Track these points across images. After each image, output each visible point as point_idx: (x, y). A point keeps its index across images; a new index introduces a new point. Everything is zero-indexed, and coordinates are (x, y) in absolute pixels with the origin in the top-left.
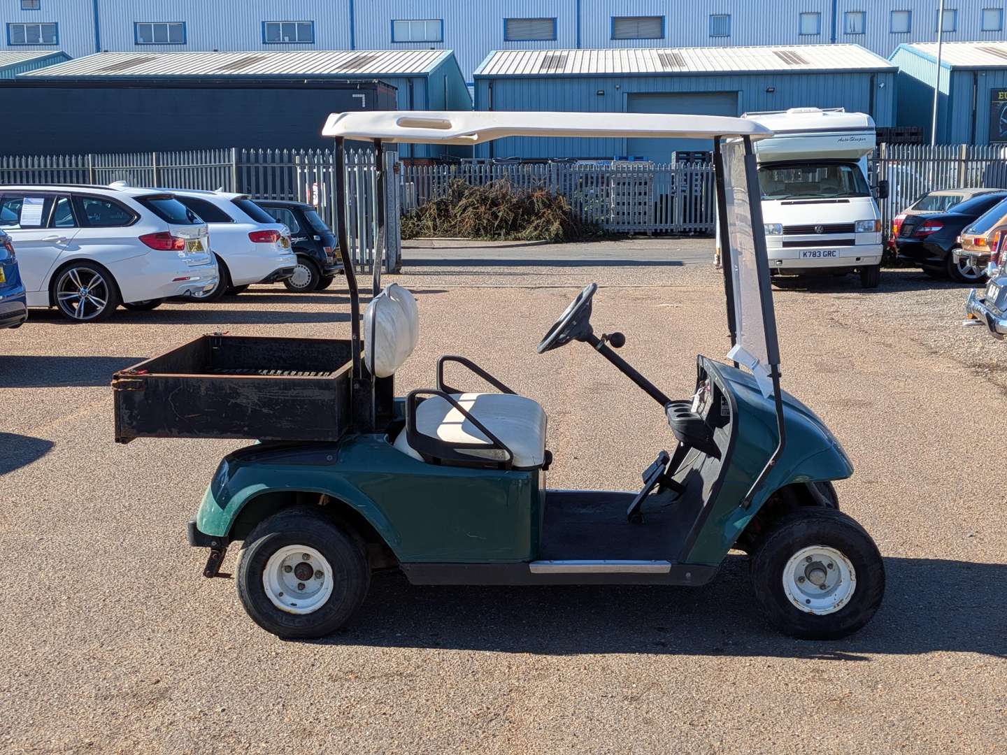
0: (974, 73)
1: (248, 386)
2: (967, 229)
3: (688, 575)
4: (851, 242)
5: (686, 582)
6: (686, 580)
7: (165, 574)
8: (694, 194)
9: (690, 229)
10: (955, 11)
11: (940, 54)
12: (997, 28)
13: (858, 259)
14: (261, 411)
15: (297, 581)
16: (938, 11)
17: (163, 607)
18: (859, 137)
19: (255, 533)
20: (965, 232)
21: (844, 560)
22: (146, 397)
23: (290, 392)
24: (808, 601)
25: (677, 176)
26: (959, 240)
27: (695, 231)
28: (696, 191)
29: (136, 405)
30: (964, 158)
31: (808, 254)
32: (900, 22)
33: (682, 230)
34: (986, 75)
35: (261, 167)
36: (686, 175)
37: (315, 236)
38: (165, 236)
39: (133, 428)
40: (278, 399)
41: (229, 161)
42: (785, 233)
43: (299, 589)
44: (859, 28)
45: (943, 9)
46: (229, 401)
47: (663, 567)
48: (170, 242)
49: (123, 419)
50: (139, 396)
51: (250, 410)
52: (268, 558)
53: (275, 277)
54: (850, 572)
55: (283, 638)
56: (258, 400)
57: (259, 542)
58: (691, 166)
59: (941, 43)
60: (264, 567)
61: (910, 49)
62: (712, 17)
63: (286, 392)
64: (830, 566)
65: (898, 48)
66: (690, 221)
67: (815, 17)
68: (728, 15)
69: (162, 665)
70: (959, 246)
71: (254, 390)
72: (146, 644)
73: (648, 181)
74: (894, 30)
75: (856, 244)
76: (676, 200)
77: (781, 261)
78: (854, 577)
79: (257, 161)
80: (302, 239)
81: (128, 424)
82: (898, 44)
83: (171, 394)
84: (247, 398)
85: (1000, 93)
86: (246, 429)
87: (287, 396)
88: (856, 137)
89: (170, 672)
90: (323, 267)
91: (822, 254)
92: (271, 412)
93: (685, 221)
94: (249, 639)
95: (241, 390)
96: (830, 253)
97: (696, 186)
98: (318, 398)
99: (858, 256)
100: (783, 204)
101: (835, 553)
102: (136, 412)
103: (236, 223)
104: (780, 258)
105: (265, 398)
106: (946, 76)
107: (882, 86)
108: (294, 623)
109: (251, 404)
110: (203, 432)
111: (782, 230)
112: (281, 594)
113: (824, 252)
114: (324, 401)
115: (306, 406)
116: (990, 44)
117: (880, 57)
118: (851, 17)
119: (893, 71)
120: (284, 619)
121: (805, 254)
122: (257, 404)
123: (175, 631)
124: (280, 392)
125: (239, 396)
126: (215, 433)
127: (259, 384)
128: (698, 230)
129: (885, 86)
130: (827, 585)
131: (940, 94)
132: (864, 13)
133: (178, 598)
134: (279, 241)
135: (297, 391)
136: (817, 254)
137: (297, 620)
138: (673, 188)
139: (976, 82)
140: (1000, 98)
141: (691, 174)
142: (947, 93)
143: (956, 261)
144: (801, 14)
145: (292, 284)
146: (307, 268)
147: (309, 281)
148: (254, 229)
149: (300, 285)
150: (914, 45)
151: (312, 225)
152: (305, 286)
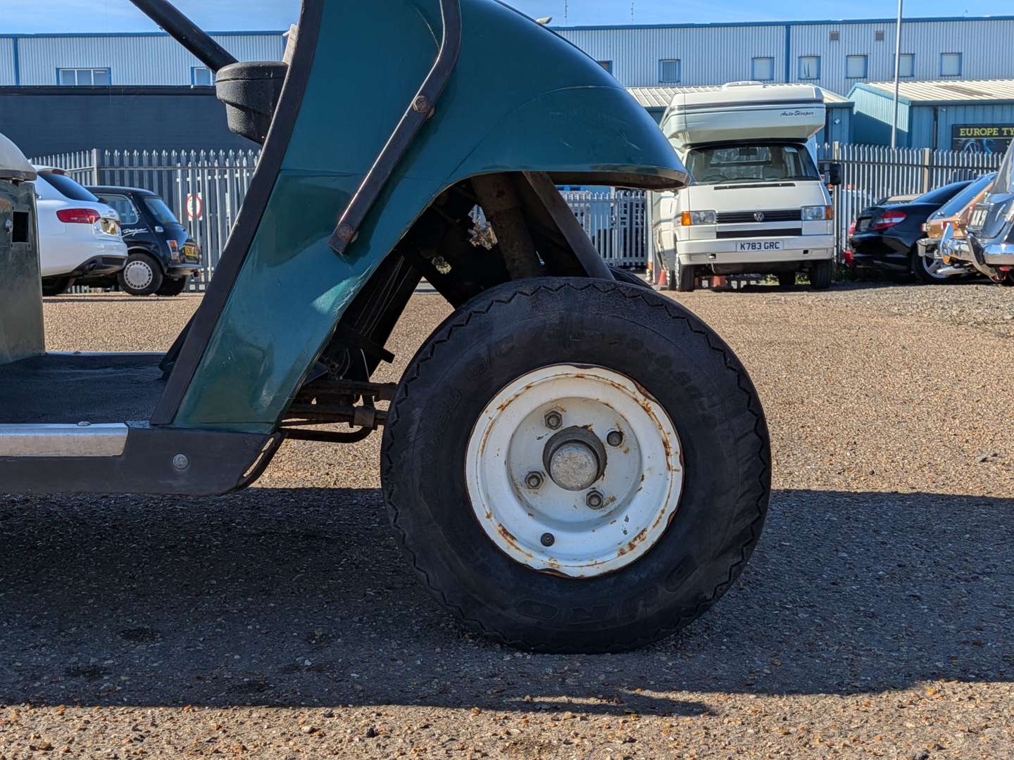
0: (934, 107)
2: (934, 216)
3: (180, 460)
4: (797, 232)
5: (174, 483)
6: (175, 476)
8: (634, 226)
9: (631, 263)
10: (913, 55)
11: (897, 91)
12: (956, 73)
13: (806, 252)
16: (895, 55)
18: (805, 111)
20: (932, 218)
21: (647, 410)
24: (548, 540)
25: (616, 207)
26: (925, 228)
27: (637, 266)
28: (637, 224)
30: (927, 163)
31: (746, 246)
32: (856, 67)
33: (623, 264)
34: (947, 111)
35: (126, 171)
36: (625, 206)
37: (156, 228)
41: (90, 165)
42: (719, 222)
44: (813, 74)
45: (899, 54)
53: (92, 265)
54: (665, 444)
58: (631, 195)
59: (898, 82)
61: (866, 88)
62: (662, 62)
64: (617, 437)
65: (853, 88)
66: (631, 255)
67: (768, 62)
68: (678, 60)
70: (925, 235)
73: (585, 212)
74: (849, 75)
75: (803, 234)
76: (615, 232)
77: (714, 255)
78: (675, 461)
79: (122, 164)
80: (141, 230)
82: (854, 84)
85: (961, 129)
88: (803, 111)
90: (166, 265)
91: (763, 247)
93: (625, 255)
96: (773, 245)
97: (637, 218)
99: (806, 248)
100: (716, 188)
101: (618, 387)
104: (713, 252)
106: (904, 111)
107: (837, 122)
111: (715, 218)
113: (765, 243)
116: (950, 83)
117: (836, 94)
118: (805, 61)
119: (850, 106)
121: (742, 246)
128: (640, 264)
129: (841, 122)
130: (607, 496)
131: (898, 131)
132: (819, 58)
136: (757, 246)
138: (612, 219)
139: (936, 118)
140: (961, 134)
141: (631, 204)
142: (906, 130)
143: (921, 252)
144: (753, 59)
145: (129, 285)
146: (147, 265)
147: (150, 281)
148: (63, 207)
149: (139, 287)
150: (871, 84)
151: (155, 213)
152: (144, 287)
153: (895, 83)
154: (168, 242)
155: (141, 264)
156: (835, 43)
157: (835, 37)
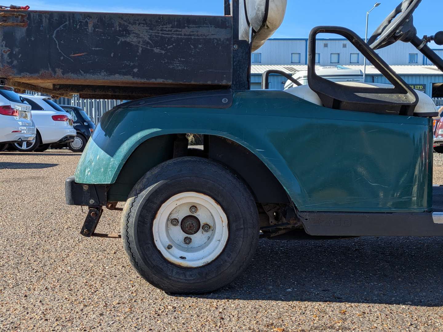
0: (373, 76)
1: (139, 24)
7: (31, 248)
14: (153, 50)
15: (184, 235)
17: (34, 271)
18: (356, 79)
19: (145, 180)
22: (29, 34)
23: (184, 30)
32: (335, 59)
34: (378, 78)
37: (85, 123)
38: (8, 107)
39: (14, 67)
40: (172, 37)
43: (186, 243)
46: (118, 40)
48: (11, 111)
50: (20, 32)
51: (140, 49)
52: (159, 206)
53: (66, 139)
55: (172, 293)
56: (149, 39)
57: (150, 189)
59: (365, 66)
60: (154, 217)
61: (343, 68)
62: (253, 54)
63: (180, 30)
67: (298, 55)
69: (47, 320)
71: (146, 28)
72: (23, 301)
74: (332, 62)
80: (78, 124)
81: (8, 63)
83: (56, 31)
84: (138, 36)
86: (136, 70)
87: (181, 35)
88: (355, 79)
89: (57, 327)
92: (163, 52)
94: (134, 294)
95: (131, 28)
98: (212, 37)
102: (17, 50)
103: (45, 111)
105: (157, 36)
108: (185, 276)
109: (141, 43)
110: (89, 72)
112: (169, 247)
114: (220, 39)
115: (200, 46)
120: (174, 273)
122: (148, 43)
123: (53, 289)
125: (129, 34)
126: (102, 74)
132: (319, 54)
133: (48, 263)
134: (68, 121)
135: (191, 30)
137: (188, 273)
139: (373, 81)
144: (292, 54)
145: (72, 147)
146: (80, 139)
147: (82, 146)
148: (55, 114)
149: (76, 148)
150: (344, 66)
151: (84, 117)
152: (79, 148)
153: (364, 66)
154: (90, 129)
155: (78, 138)
156: (326, 48)
157: (326, 45)
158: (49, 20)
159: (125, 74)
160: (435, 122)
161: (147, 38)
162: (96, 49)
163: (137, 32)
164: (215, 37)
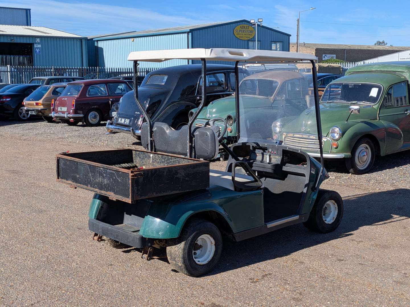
1: (181, 169)
3: (303, 218)
5: (303, 221)
14: (185, 179)
21: (334, 204)
22: (144, 180)
23: (195, 169)
24: (325, 220)
29: (140, 184)
39: (138, 195)
40: (191, 173)
46: (174, 177)
47: (297, 217)
49: (135, 192)
50: (141, 180)
51: (181, 179)
54: (336, 207)
64: (327, 207)
71: (183, 170)
78: (337, 209)
81: (137, 193)
83: (153, 177)
84: (181, 174)
86: (180, 188)
87: (194, 171)
92: (189, 179)
95: (178, 171)
98: (204, 170)
101: (333, 202)
102: (140, 187)
105: (187, 173)
109: (182, 176)
110: (165, 192)
115: (200, 175)
124: (192, 169)
125: (178, 174)
126: (169, 192)
127: (185, 167)
135: (197, 169)
158: (151, 172)
159: (177, 190)
160: (53, 101)
161: (183, 175)
162: (167, 182)
163: (180, 172)
164: (205, 170)
